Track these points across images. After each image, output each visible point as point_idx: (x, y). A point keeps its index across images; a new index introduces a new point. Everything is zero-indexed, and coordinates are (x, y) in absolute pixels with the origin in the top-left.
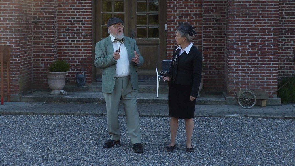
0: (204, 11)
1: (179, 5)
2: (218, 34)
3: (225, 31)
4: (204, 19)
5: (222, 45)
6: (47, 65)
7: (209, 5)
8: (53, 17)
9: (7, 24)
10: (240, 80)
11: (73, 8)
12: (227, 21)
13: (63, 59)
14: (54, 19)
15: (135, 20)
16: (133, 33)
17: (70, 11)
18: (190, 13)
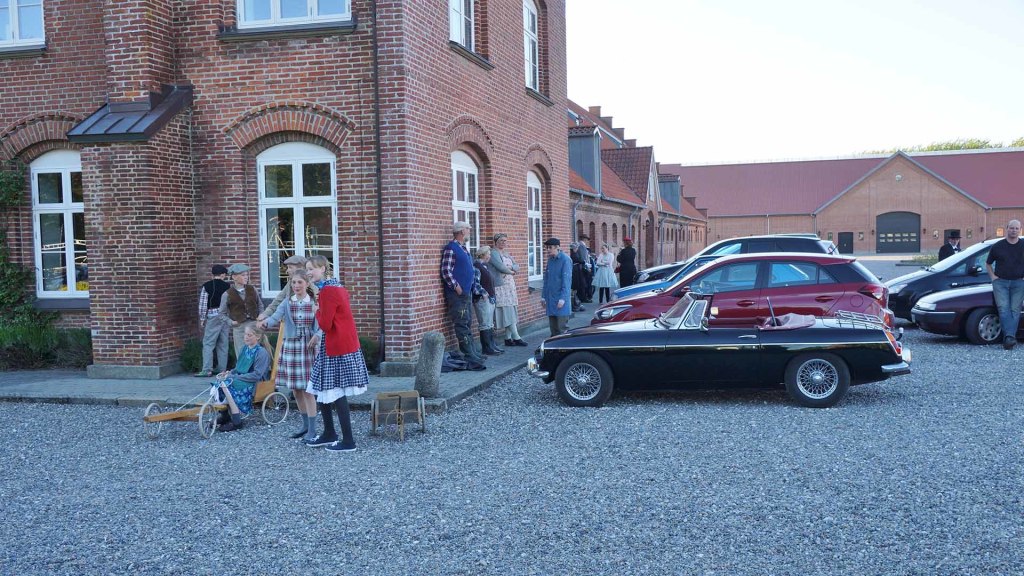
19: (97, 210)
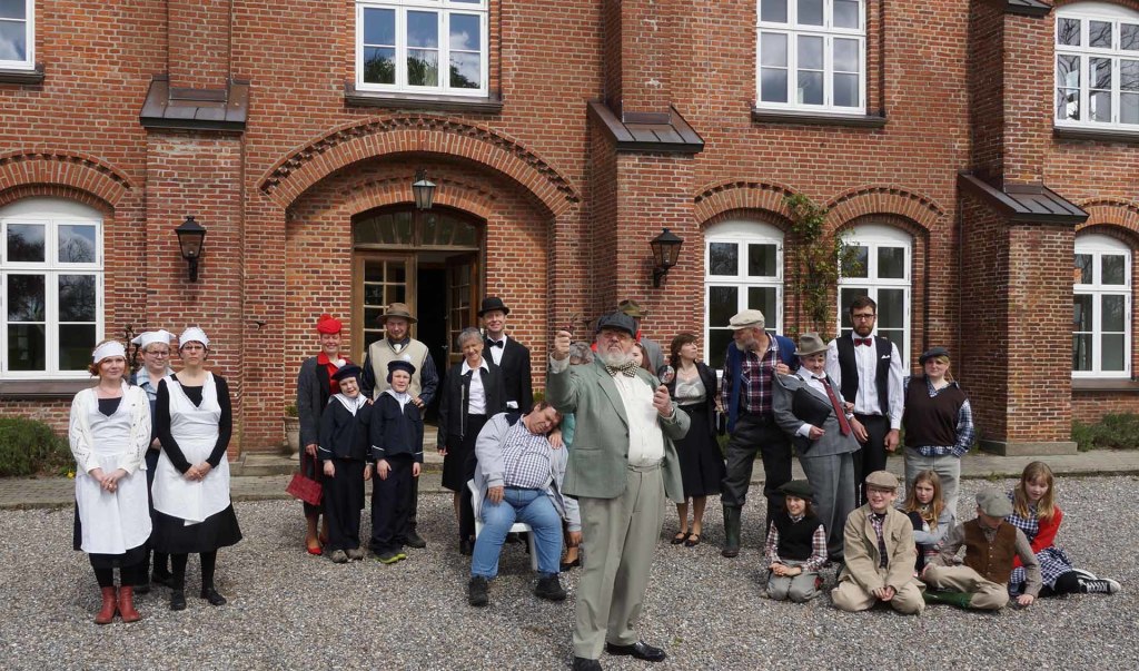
4: (555, 320)
6: (272, 405)
11: (315, 296)
17: (310, 302)
19: (1022, 288)
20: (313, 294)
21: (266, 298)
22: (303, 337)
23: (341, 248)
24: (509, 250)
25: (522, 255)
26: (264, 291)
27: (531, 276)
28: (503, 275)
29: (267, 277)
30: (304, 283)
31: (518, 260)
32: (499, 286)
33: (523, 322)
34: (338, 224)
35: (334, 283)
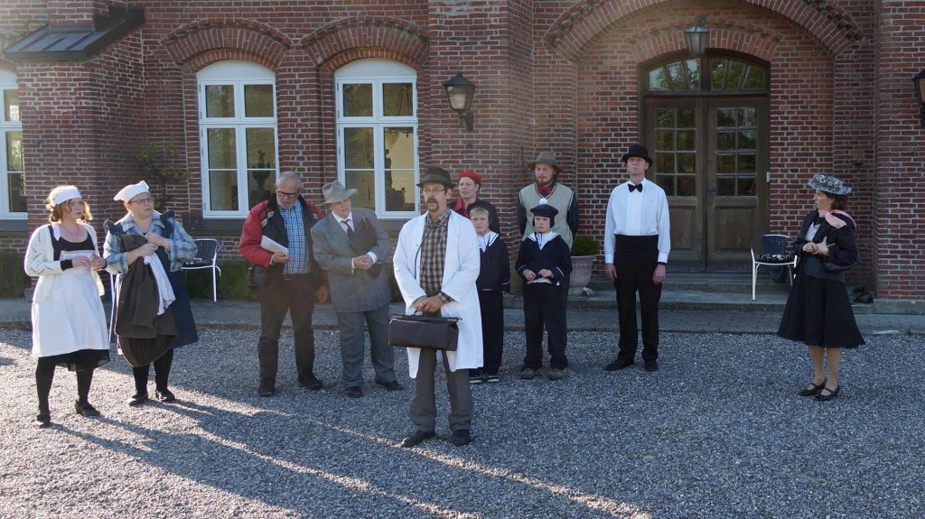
0: (836, 148)
1: (792, 139)
2: (861, 190)
3: (873, 183)
4: (836, 162)
5: (867, 208)
7: (845, 138)
8: (570, 159)
9: (488, 171)
10: (899, 269)
11: (604, 143)
12: (876, 166)
13: (588, 232)
14: (572, 163)
15: (714, 165)
16: (710, 188)
17: (600, 148)
18: (810, 151)
20: (602, 140)
21: (553, 145)
22: (593, 181)
23: (628, 96)
24: (792, 92)
25: (806, 97)
26: (552, 138)
27: (817, 118)
28: (787, 118)
29: (554, 125)
30: (593, 130)
31: (802, 102)
32: (782, 129)
33: (808, 165)
34: (626, 73)
35: (621, 130)
